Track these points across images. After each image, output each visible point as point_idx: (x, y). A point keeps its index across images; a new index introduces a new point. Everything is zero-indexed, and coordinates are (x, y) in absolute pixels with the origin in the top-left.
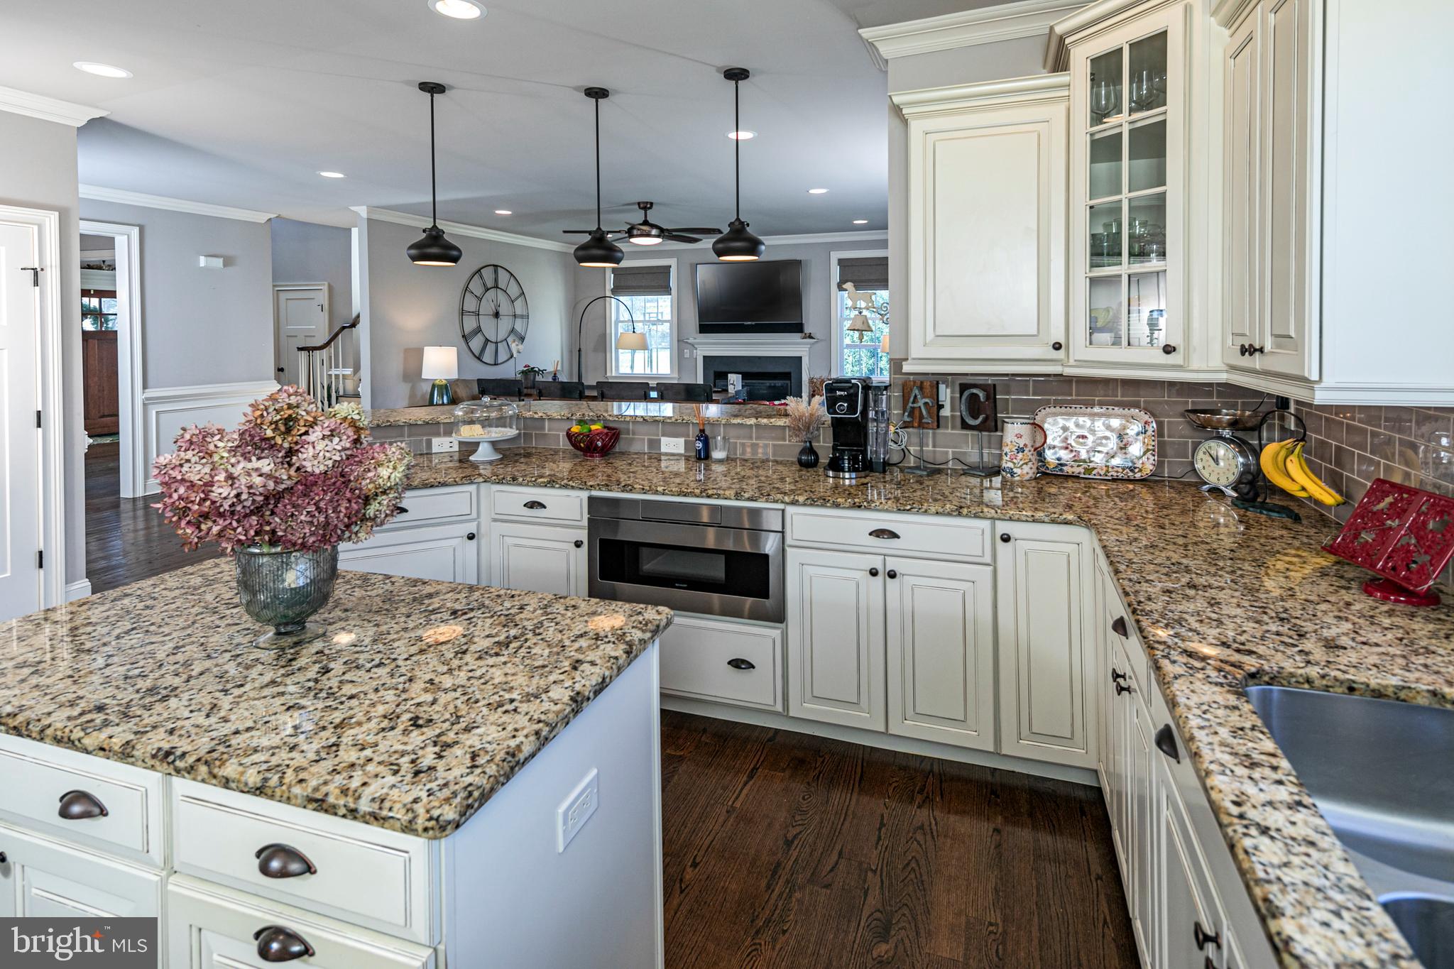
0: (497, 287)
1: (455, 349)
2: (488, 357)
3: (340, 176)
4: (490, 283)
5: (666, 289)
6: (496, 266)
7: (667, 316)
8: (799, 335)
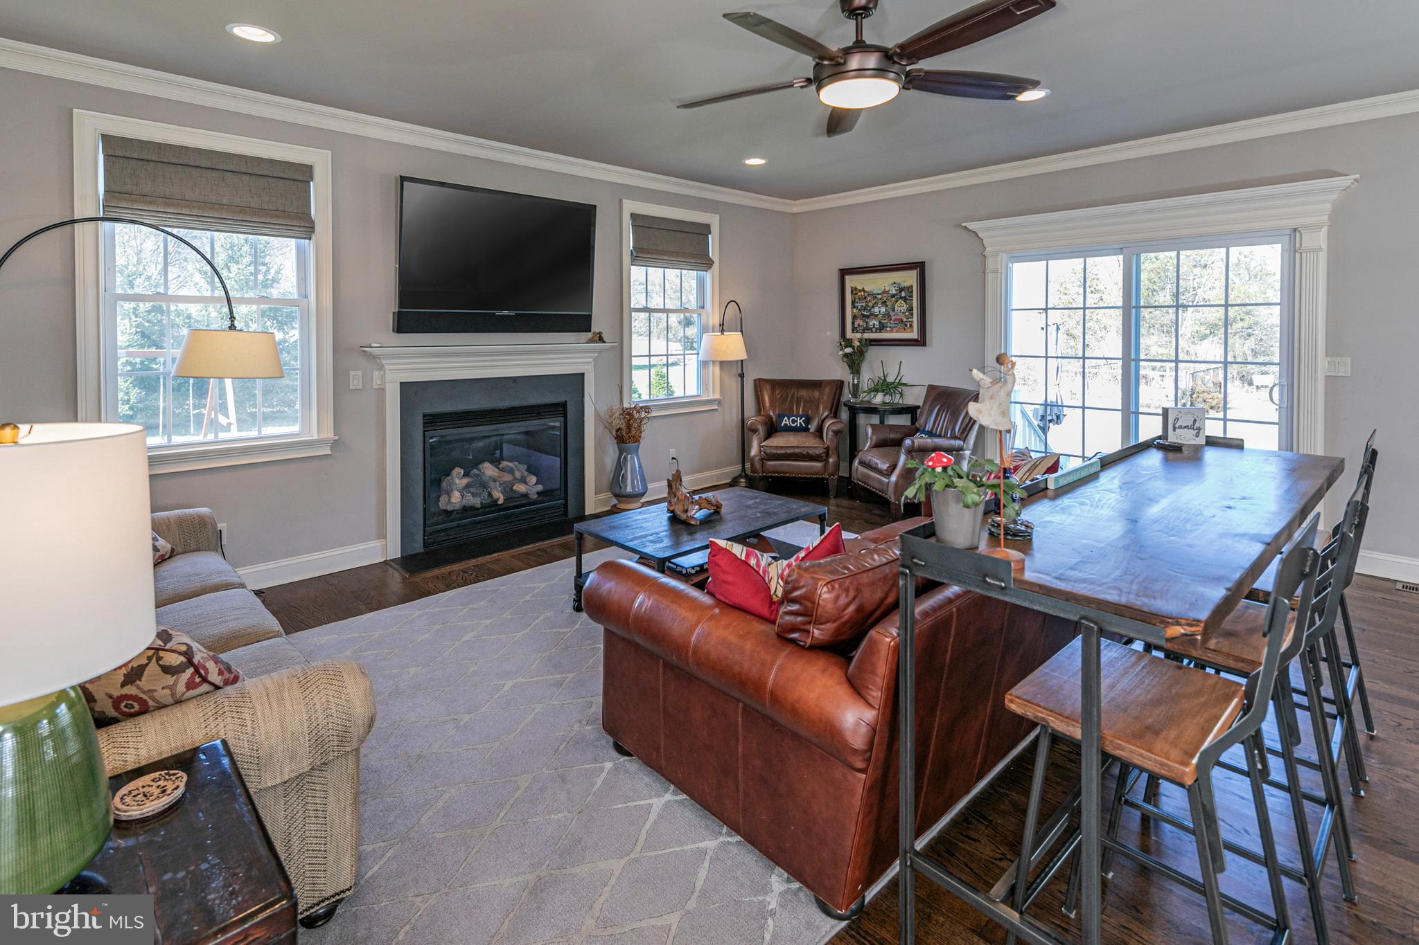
8: (584, 336)
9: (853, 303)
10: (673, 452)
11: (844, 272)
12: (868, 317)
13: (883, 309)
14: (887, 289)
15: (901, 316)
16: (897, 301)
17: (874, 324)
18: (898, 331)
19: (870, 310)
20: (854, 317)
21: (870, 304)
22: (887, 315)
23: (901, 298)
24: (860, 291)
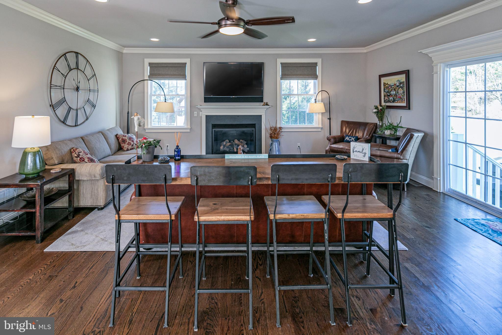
0: (77, 68)
2: (70, 121)
4: (73, 65)
5: (183, 76)
6: (77, 53)
8: (261, 103)
9: (384, 89)
10: (299, 144)
11: (381, 76)
12: (389, 96)
13: (394, 92)
14: (396, 83)
15: (400, 95)
16: (399, 89)
17: (391, 99)
18: (400, 102)
19: (390, 93)
20: (385, 96)
21: (390, 90)
22: (396, 95)
23: (401, 87)
24: (386, 84)
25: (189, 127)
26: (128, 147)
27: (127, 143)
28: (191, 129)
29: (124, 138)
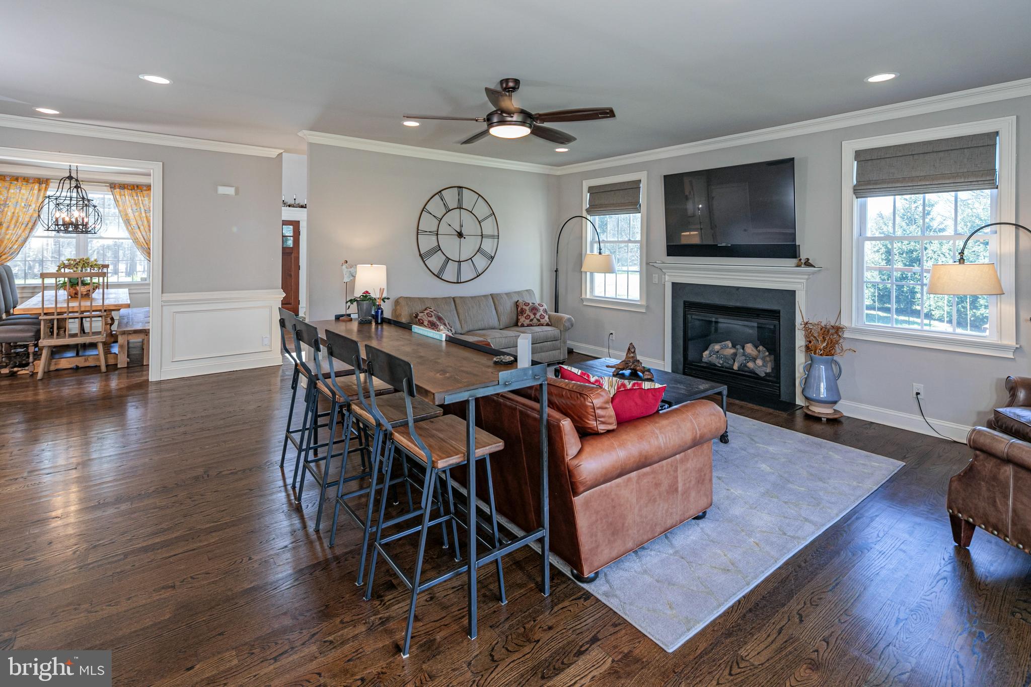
0: (460, 207)
1: (384, 267)
2: (450, 273)
3: (164, 81)
4: (452, 204)
5: (633, 205)
6: (461, 187)
7: (638, 238)
8: (794, 261)
25: (644, 303)
26: (524, 321)
27: (525, 315)
28: (647, 307)
29: (524, 307)
